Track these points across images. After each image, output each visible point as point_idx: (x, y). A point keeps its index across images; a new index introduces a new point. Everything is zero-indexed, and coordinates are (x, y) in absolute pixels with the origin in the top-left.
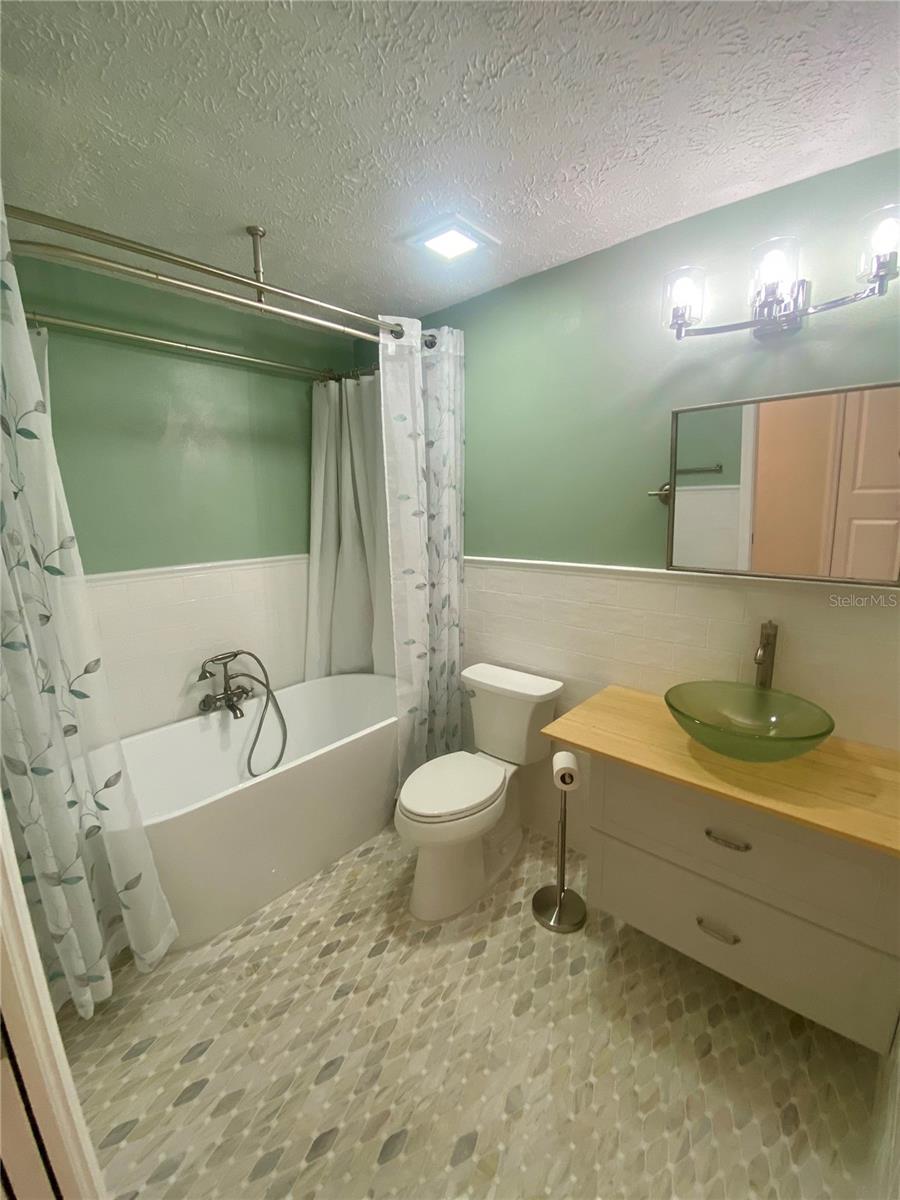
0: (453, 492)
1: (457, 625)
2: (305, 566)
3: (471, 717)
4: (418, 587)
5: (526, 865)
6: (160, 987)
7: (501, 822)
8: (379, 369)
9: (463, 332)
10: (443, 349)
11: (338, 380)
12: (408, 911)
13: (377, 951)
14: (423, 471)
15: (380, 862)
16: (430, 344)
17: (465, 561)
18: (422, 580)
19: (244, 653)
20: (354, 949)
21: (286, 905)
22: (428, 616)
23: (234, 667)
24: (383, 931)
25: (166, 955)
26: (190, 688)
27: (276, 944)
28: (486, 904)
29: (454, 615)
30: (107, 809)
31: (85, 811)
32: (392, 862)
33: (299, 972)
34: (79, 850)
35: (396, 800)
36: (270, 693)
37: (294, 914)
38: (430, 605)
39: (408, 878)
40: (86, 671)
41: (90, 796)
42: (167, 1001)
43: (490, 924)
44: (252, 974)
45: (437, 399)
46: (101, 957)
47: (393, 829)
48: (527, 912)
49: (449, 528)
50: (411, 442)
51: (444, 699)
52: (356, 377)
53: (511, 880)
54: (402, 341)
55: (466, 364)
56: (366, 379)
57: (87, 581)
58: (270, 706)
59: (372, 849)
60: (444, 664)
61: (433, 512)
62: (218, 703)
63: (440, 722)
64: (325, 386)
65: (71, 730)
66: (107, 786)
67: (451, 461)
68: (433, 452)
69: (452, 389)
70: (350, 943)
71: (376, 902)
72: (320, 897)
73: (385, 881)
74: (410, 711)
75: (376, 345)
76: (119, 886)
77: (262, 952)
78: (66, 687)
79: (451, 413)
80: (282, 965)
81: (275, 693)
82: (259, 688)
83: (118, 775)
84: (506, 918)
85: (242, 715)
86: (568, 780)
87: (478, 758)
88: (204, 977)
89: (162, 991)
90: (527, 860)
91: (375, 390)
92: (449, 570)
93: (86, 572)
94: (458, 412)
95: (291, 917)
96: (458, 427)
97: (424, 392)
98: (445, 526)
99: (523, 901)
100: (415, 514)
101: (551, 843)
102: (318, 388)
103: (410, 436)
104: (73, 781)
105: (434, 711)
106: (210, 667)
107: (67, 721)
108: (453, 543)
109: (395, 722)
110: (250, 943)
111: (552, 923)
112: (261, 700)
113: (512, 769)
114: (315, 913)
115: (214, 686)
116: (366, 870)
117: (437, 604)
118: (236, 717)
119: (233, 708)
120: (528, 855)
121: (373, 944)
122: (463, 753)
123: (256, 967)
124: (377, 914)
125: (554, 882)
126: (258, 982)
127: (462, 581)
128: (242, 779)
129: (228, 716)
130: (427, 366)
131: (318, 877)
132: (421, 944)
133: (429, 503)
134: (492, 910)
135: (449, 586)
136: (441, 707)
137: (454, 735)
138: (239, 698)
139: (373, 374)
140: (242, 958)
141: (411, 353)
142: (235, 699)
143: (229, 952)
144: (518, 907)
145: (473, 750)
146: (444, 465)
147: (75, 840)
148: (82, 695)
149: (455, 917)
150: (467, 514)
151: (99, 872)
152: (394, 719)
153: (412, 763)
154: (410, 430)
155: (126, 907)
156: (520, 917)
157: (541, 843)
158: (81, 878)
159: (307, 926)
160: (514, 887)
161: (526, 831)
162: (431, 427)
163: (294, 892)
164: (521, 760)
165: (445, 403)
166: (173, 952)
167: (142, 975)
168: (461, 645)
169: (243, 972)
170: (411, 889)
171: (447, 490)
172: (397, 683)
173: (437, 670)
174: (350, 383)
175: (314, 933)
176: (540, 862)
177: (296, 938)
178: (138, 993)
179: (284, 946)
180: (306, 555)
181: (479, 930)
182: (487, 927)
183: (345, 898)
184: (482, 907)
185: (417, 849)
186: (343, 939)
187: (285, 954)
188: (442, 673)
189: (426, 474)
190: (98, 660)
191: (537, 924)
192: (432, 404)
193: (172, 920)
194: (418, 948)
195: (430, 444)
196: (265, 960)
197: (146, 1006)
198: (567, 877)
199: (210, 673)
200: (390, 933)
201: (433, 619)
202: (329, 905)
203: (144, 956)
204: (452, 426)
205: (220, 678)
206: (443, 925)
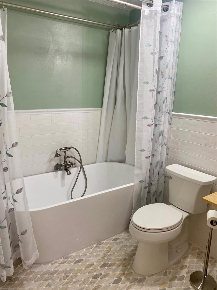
0: (170, 81)
1: (166, 145)
2: (100, 113)
3: (169, 189)
4: (148, 125)
5: (189, 260)
6: (31, 276)
7: (178, 238)
8: (140, 23)
9: (182, 3)
10: (172, 12)
11: (121, 29)
12: (131, 268)
13: (117, 282)
14: (157, 70)
15: (122, 245)
16: (165, 9)
17: (173, 115)
18: (150, 122)
19: (73, 148)
20: (107, 278)
21: (81, 254)
22: (152, 139)
23: (68, 153)
24: (120, 274)
25: (34, 264)
26: (51, 160)
27: (76, 269)
28: (168, 273)
29: (165, 140)
30: (17, 202)
31: (9, 202)
32: (127, 246)
33: (84, 283)
34: (6, 216)
35: (131, 220)
36: (82, 166)
37: (84, 259)
38: (154, 134)
39: (133, 254)
40: (13, 146)
41: (11, 196)
42: (33, 282)
43: (169, 282)
44: (65, 279)
45: (166, 36)
46: (10, 259)
47: (128, 232)
48: (187, 281)
49: (166, 98)
50: (152, 56)
51: (156, 179)
52: (129, 28)
53: (180, 265)
54: (153, 8)
55: (182, 19)
56: (134, 28)
57: (15, 113)
58: (81, 171)
59: (119, 239)
60: (158, 162)
61: (159, 90)
62: (61, 168)
63: (153, 189)
64: (115, 32)
65: (6, 169)
66: (17, 193)
67: (170, 66)
68: (162, 62)
69: (174, 31)
70: (106, 276)
71: (118, 261)
72: (95, 254)
73: (123, 253)
74: (140, 182)
75: (139, 11)
76: (19, 233)
77: (71, 271)
78: (5, 152)
79: (173, 43)
80: (78, 278)
81: (84, 166)
82: (78, 164)
83: (21, 189)
84: (176, 281)
85: (70, 174)
86: (214, 223)
87: (170, 207)
88: (47, 276)
89: (32, 277)
90: (189, 257)
91: (137, 33)
92: (165, 119)
93: (15, 109)
94: (176, 42)
95: (82, 260)
96: (176, 50)
97: (160, 33)
98: (164, 97)
99: (186, 275)
100: (150, 91)
101: (202, 252)
102: (112, 34)
103: (152, 54)
104: (6, 189)
105: (151, 184)
106: (59, 152)
107: (5, 165)
108: (167, 106)
109: (133, 186)
110: (66, 267)
111: (199, 288)
112: (78, 169)
113: (186, 215)
114: (92, 260)
115: (60, 160)
116: (115, 247)
117: (157, 134)
118: (68, 174)
119: (67, 170)
120: (190, 256)
121: (115, 278)
122: (163, 204)
123: (67, 276)
124: (118, 266)
125: (202, 270)
126: (67, 283)
127: (170, 124)
128: (68, 199)
129: (65, 173)
130: (163, 20)
131: (95, 246)
132: (136, 283)
133: (158, 86)
134: (170, 276)
135: (164, 126)
136: (155, 182)
137: (160, 196)
138: (70, 167)
139: (137, 26)
140: (62, 272)
141: (156, 14)
142: (68, 167)
143: (58, 268)
144: (182, 278)
145: (168, 203)
146: (167, 68)
147: (5, 212)
148: (10, 156)
149: (153, 275)
150: (175, 92)
151: (12, 227)
152: (132, 184)
153: (139, 205)
154: (152, 51)
155: (21, 242)
156: (183, 282)
157: (197, 251)
158: (6, 227)
159: (89, 264)
160: (182, 268)
161: (190, 245)
162: (162, 50)
163: (85, 250)
164: (191, 212)
165: (170, 38)
166: (37, 263)
167: (25, 270)
168: (167, 154)
169: (62, 277)
170: (134, 259)
171: (167, 80)
172: (135, 168)
173: (154, 165)
174: (126, 30)
175: (91, 268)
176: (196, 260)
177: (84, 269)
178: (23, 276)
179: (79, 271)
180: (101, 109)
181: (163, 284)
182: (167, 283)
183: (105, 256)
184: (165, 274)
185: (138, 242)
186: (103, 273)
187: (79, 274)
188: (156, 166)
189: (158, 72)
190: (17, 143)
191: (191, 287)
192: (164, 39)
193: (37, 250)
194: (135, 285)
195: (161, 58)
196: (71, 274)
197: (25, 282)
198: (208, 269)
199: (59, 155)
200: (123, 275)
201: (154, 140)
202: (99, 258)
203: (26, 262)
204: (173, 49)
205: (63, 157)
206: (147, 277)
